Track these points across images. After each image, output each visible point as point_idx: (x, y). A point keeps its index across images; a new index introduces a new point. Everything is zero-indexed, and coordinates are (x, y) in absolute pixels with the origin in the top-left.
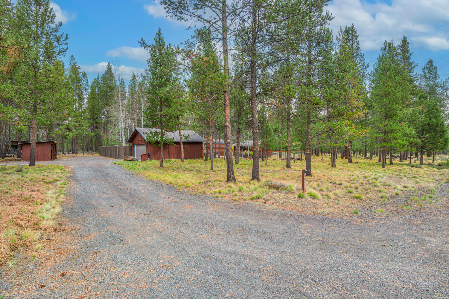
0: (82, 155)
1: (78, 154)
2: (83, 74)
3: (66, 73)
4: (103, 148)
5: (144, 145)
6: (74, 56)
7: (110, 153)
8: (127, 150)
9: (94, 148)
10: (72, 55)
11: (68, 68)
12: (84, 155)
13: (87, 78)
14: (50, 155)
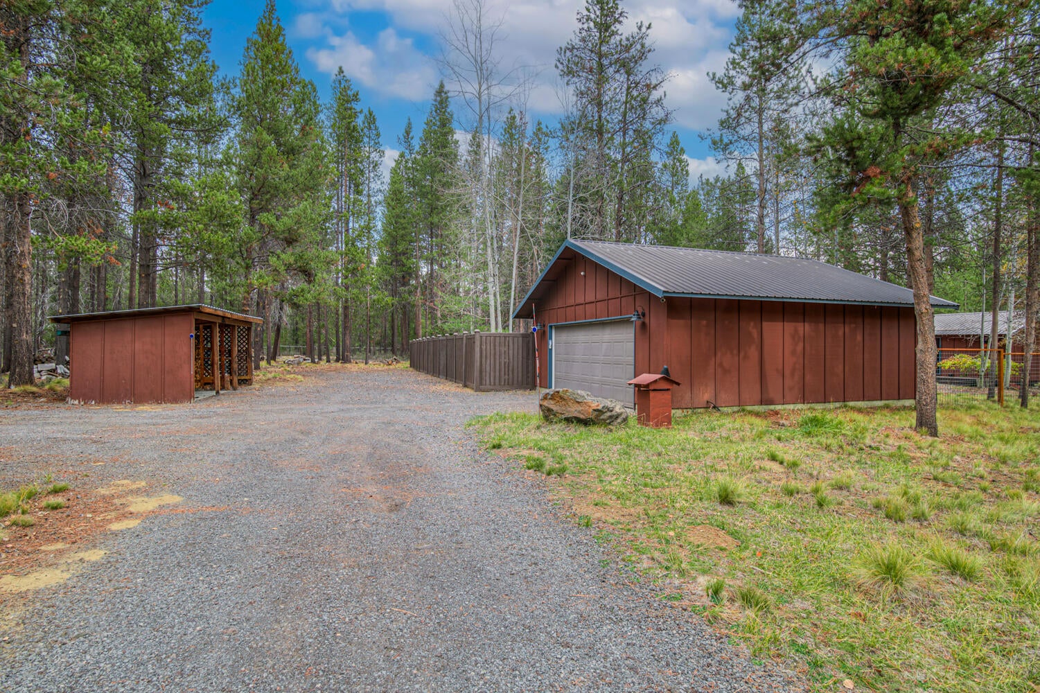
0: (362, 365)
1: (350, 362)
2: (366, 117)
3: (322, 116)
4: (420, 343)
5: (627, 322)
6: (344, 69)
7: (443, 362)
8: (515, 353)
9: (397, 346)
10: (340, 68)
11: (328, 106)
12: (367, 366)
13: (376, 129)
14: (189, 370)
